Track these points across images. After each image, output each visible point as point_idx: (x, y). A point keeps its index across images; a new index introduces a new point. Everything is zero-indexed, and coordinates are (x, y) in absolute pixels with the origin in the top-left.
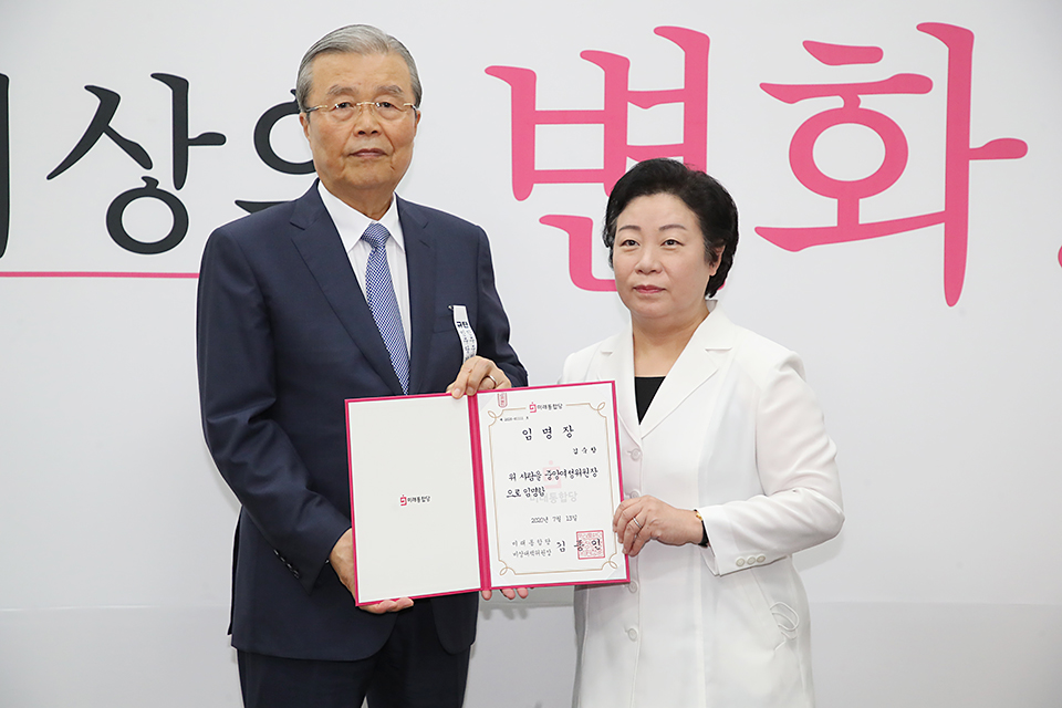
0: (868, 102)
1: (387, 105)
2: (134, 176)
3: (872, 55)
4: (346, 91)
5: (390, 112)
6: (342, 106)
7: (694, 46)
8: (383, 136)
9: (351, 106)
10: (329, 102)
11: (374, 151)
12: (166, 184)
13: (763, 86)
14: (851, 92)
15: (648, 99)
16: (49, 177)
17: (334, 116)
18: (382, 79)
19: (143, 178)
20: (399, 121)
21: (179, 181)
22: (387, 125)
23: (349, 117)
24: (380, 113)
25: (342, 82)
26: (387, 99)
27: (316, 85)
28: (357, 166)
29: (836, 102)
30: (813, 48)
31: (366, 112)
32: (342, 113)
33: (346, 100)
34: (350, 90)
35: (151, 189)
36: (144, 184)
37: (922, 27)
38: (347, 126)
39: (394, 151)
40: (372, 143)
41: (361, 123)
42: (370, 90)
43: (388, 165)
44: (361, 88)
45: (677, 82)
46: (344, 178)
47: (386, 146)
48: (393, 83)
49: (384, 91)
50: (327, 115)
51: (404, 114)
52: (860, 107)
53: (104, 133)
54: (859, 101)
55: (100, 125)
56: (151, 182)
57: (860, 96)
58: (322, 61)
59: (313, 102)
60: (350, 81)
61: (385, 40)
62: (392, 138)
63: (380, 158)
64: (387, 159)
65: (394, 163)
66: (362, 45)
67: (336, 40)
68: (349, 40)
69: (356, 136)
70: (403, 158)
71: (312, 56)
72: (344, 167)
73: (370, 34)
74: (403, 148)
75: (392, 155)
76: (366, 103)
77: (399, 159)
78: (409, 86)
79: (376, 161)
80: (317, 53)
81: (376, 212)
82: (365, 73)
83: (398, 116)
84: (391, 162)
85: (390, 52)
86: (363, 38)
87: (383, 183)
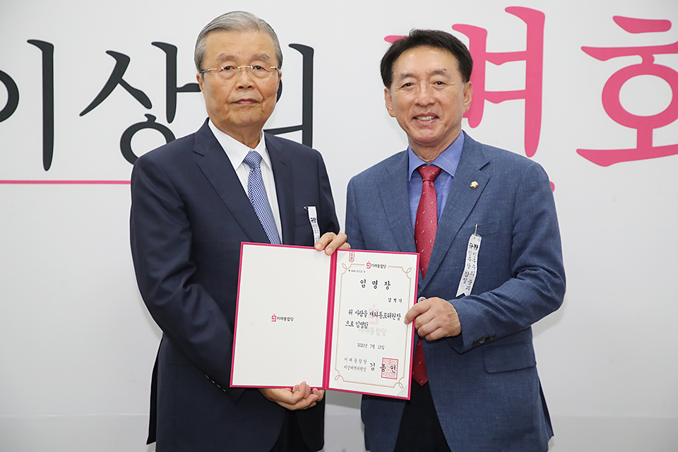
0: (659, 59)
1: (259, 68)
2: (138, 113)
3: (664, 26)
4: (230, 58)
5: (261, 73)
6: (227, 68)
7: (534, 21)
8: (256, 90)
9: (233, 68)
10: (218, 66)
11: (250, 100)
12: (161, 119)
13: (583, 49)
14: (647, 52)
15: (500, 59)
17: (222, 76)
18: (254, 50)
19: (146, 115)
20: (267, 79)
21: (170, 116)
22: (259, 82)
23: (232, 77)
24: (254, 74)
25: (227, 52)
26: (259, 64)
27: (209, 54)
28: (238, 110)
29: (637, 60)
30: (620, 21)
31: (244, 73)
32: (227, 74)
33: (229, 65)
34: (233, 57)
35: (151, 122)
36: (146, 119)
39: (264, 100)
40: (248, 95)
41: (240, 81)
42: (247, 57)
43: (259, 110)
44: (240, 56)
45: (522, 47)
46: (228, 119)
47: (258, 96)
48: (263, 52)
49: (256, 58)
50: (217, 76)
51: (271, 74)
52: (655, 63)
53: (119, 84)
54: (653, 59)
55: (116, 78)
56: (151, 118)
57: (654, 56)
58: (213, 37)
59: (206, 65)
60: (233, 51)
61: (257, 22)
62: (262, 91)
63: (254, 104)
64: (259, 105)
65: (264, 108)
66: (241, 26)
67: (222, 22)
68: (232, 22)
69: (237, 89)
70: (270, 105)
71: (205, 33)
72: (228, 112)
73: (246, 18)
74: (270, 98)
75: (262, 102)
76: (243, 67)
77: (267, 105)
78: (274, 54)
79: (251, 107)
80: (209, 31)
81: (252, 143)
82: (243, 45)
83: (267, 76)
84: (262, 107)
85: (261, 31)
86: (242, 21)
87: (256, 122)
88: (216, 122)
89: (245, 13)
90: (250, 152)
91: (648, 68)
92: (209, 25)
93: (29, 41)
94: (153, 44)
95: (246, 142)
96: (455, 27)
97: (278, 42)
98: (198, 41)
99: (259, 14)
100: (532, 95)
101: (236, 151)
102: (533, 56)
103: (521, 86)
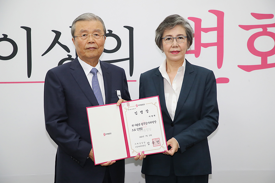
0: (269, 29)
1: (97, 35)
4: (85, 31)
5: (97, 37)
6: (84, 35)
8: (95, 43)
9: (87, 35)
10: (80, 34)
11: (93, 48)
13: (239, 26)
14: (265, 27)
17: (82, 38)
18: (95, 28)
20: (100, 39)
22: (97, 40)
23: (86, 38)
24: (95, 37)
25: (84, 29)
26: (97, 33)
28: (89, 52)
29: (260, 30)
30: (254, 15)
31: (91, 37)
32: (84, 37)
38: (85, 41)
39: (99, 48)
40: (93, 46)
41: (89, 40)
42: (92, 30)
43: (97, 52)
46: (85, 56)
47: (97, 46)
48: (98, 29)
49: (95, 31)
50: (80, 38)
52: (267, 31)
54: (267, 29)
57: (267, 28)
58: (78, 23)
59: (76, 34)
60: (86, 28)
61: (96, 17)
62: (98, 44)
63: (95, 49)
64: (97, 50)
67: (82, 17)
68: (86, 17)
69: (88, 44)
70: (101, 49)
71: (75, 22)
72: (85, 53)
73: (91, 15)
74: (101, 47)
75: (98, 49)
76: (90, 34)
77: (100, 50)
78: (103, 29)
79: (94, 50)
81: (94, 65)
82: (90, 26)
83: (100, 38)
85: (97, 20)
86: (89, 17)
87: (96, 57)
88: (81, 57)
90: (93, 68)
91: (265, 33)
95: (92, 65)
99: (97, 14)
101: (87, 68)
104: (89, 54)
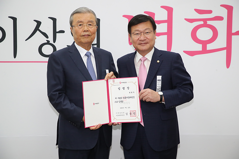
0: (209, 22)
1: (90, 25)
2: (44, 40)
3: (210, 12)
4: (81, 22)
5: (91, 26)
6: (80, 25)
7: (170, 10)
8: (89, 32)
9: (82, 25)
10: (77, 24)
11: (87, 35)
12: (52, 42)
13: (185, 19)
14: (205, 20)
16: (26, 40)
17: (78, 28)
18: (89, 19)
19: (46, 40)
20: (93, 28)
21: (54, 41)
22: (90, 29)
23: (82, 28)
24: (89, 27)
25: (80, 20)
26: (90, 23)
27: (74, 21)
28: (84, 38)
29: (202, 23)
30: (196, 10)
31: (85, 26)
32: (80, 27)
33: (81, 24)
34: (82, 21)
35: (48, 43)
36: (47, 42)
37: (221, 6)
38: (81, 30)
39: (92, 35)
40: (87, 33)
41: (84, 29)
42: (86, 21)
43: (90, 38)
44: (84, 21)
45: (166, 18)
46: (81, 41)
47: (90, 34)
48: (91, 20)
49: (89, 22)
50: (77, 28)
51: (94, 27)
52: (207, 24)
53: (38, 31)
54: (207, 22)
55: (37, 29)
56: (48, 41)
57: (207, 21)
58: (75, 15)
59: (73, 24)
60: (82, 19)
61: (89, 10)
62: (91, 32)
63: (89, 36)
64: (90, 37)
65: (92, 38)
66: (84, 12)
67: (78, 10)
68: (82, 10)
69: (83, 32)
70: (94, 36)
71: (73, 14)
72: (81, 39)
73: (86, 9)
74: (94, 34)
75: (91, 36)
76: (85, 24)
77: (93, 37)
78: (95, 20)
79: (88, 37)
80: (74, 13)
81: (88, 49)
82: (85, 18)
83: (93, 27)
84: (91, 37)
85: (91, 13)
86: (84, 10)
87: (89, 42)
88: (77, 42)
89: (85, 7)
90: (87, 52)
91: (205, 25)
92: (74, 12)
93: (9, 17)
94: (49, 18)
95: (86, 49)
96: (145, 12)
97: (96, 17)
98: (71, 17)
99: (90, 8)
100: (169, 34)
102: (169, 21)
103: (166, 31)
104: (84, 40)
